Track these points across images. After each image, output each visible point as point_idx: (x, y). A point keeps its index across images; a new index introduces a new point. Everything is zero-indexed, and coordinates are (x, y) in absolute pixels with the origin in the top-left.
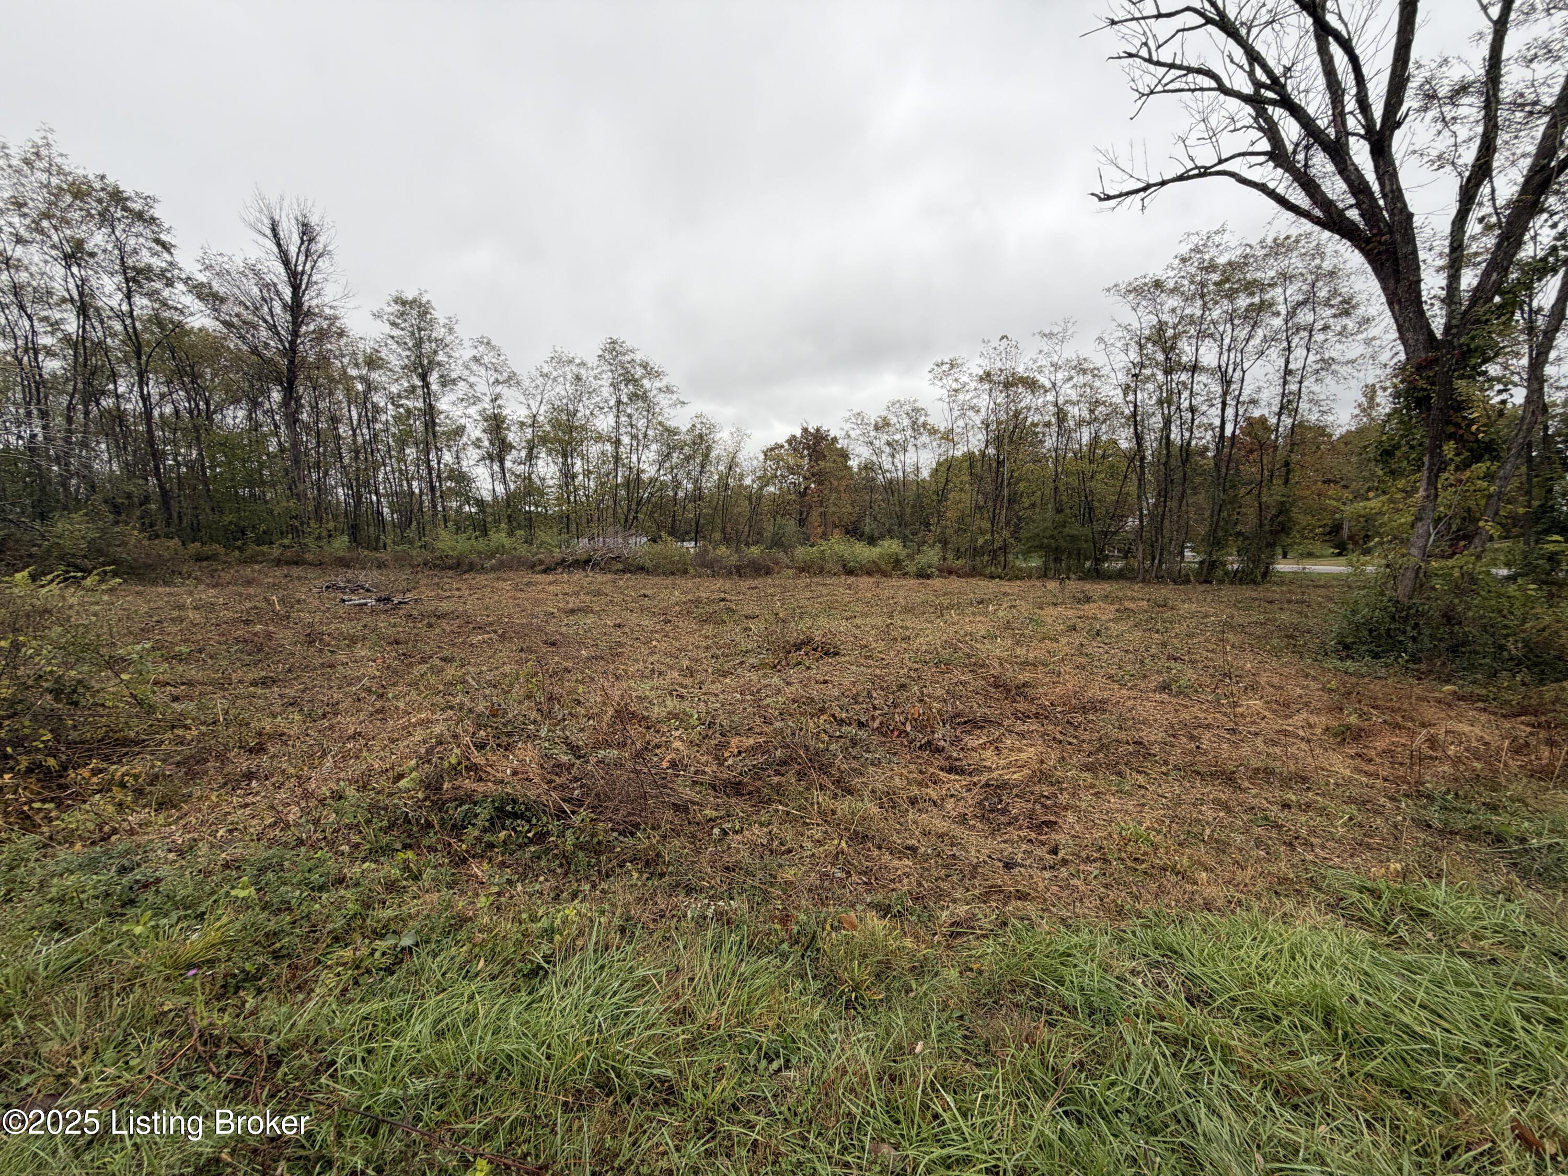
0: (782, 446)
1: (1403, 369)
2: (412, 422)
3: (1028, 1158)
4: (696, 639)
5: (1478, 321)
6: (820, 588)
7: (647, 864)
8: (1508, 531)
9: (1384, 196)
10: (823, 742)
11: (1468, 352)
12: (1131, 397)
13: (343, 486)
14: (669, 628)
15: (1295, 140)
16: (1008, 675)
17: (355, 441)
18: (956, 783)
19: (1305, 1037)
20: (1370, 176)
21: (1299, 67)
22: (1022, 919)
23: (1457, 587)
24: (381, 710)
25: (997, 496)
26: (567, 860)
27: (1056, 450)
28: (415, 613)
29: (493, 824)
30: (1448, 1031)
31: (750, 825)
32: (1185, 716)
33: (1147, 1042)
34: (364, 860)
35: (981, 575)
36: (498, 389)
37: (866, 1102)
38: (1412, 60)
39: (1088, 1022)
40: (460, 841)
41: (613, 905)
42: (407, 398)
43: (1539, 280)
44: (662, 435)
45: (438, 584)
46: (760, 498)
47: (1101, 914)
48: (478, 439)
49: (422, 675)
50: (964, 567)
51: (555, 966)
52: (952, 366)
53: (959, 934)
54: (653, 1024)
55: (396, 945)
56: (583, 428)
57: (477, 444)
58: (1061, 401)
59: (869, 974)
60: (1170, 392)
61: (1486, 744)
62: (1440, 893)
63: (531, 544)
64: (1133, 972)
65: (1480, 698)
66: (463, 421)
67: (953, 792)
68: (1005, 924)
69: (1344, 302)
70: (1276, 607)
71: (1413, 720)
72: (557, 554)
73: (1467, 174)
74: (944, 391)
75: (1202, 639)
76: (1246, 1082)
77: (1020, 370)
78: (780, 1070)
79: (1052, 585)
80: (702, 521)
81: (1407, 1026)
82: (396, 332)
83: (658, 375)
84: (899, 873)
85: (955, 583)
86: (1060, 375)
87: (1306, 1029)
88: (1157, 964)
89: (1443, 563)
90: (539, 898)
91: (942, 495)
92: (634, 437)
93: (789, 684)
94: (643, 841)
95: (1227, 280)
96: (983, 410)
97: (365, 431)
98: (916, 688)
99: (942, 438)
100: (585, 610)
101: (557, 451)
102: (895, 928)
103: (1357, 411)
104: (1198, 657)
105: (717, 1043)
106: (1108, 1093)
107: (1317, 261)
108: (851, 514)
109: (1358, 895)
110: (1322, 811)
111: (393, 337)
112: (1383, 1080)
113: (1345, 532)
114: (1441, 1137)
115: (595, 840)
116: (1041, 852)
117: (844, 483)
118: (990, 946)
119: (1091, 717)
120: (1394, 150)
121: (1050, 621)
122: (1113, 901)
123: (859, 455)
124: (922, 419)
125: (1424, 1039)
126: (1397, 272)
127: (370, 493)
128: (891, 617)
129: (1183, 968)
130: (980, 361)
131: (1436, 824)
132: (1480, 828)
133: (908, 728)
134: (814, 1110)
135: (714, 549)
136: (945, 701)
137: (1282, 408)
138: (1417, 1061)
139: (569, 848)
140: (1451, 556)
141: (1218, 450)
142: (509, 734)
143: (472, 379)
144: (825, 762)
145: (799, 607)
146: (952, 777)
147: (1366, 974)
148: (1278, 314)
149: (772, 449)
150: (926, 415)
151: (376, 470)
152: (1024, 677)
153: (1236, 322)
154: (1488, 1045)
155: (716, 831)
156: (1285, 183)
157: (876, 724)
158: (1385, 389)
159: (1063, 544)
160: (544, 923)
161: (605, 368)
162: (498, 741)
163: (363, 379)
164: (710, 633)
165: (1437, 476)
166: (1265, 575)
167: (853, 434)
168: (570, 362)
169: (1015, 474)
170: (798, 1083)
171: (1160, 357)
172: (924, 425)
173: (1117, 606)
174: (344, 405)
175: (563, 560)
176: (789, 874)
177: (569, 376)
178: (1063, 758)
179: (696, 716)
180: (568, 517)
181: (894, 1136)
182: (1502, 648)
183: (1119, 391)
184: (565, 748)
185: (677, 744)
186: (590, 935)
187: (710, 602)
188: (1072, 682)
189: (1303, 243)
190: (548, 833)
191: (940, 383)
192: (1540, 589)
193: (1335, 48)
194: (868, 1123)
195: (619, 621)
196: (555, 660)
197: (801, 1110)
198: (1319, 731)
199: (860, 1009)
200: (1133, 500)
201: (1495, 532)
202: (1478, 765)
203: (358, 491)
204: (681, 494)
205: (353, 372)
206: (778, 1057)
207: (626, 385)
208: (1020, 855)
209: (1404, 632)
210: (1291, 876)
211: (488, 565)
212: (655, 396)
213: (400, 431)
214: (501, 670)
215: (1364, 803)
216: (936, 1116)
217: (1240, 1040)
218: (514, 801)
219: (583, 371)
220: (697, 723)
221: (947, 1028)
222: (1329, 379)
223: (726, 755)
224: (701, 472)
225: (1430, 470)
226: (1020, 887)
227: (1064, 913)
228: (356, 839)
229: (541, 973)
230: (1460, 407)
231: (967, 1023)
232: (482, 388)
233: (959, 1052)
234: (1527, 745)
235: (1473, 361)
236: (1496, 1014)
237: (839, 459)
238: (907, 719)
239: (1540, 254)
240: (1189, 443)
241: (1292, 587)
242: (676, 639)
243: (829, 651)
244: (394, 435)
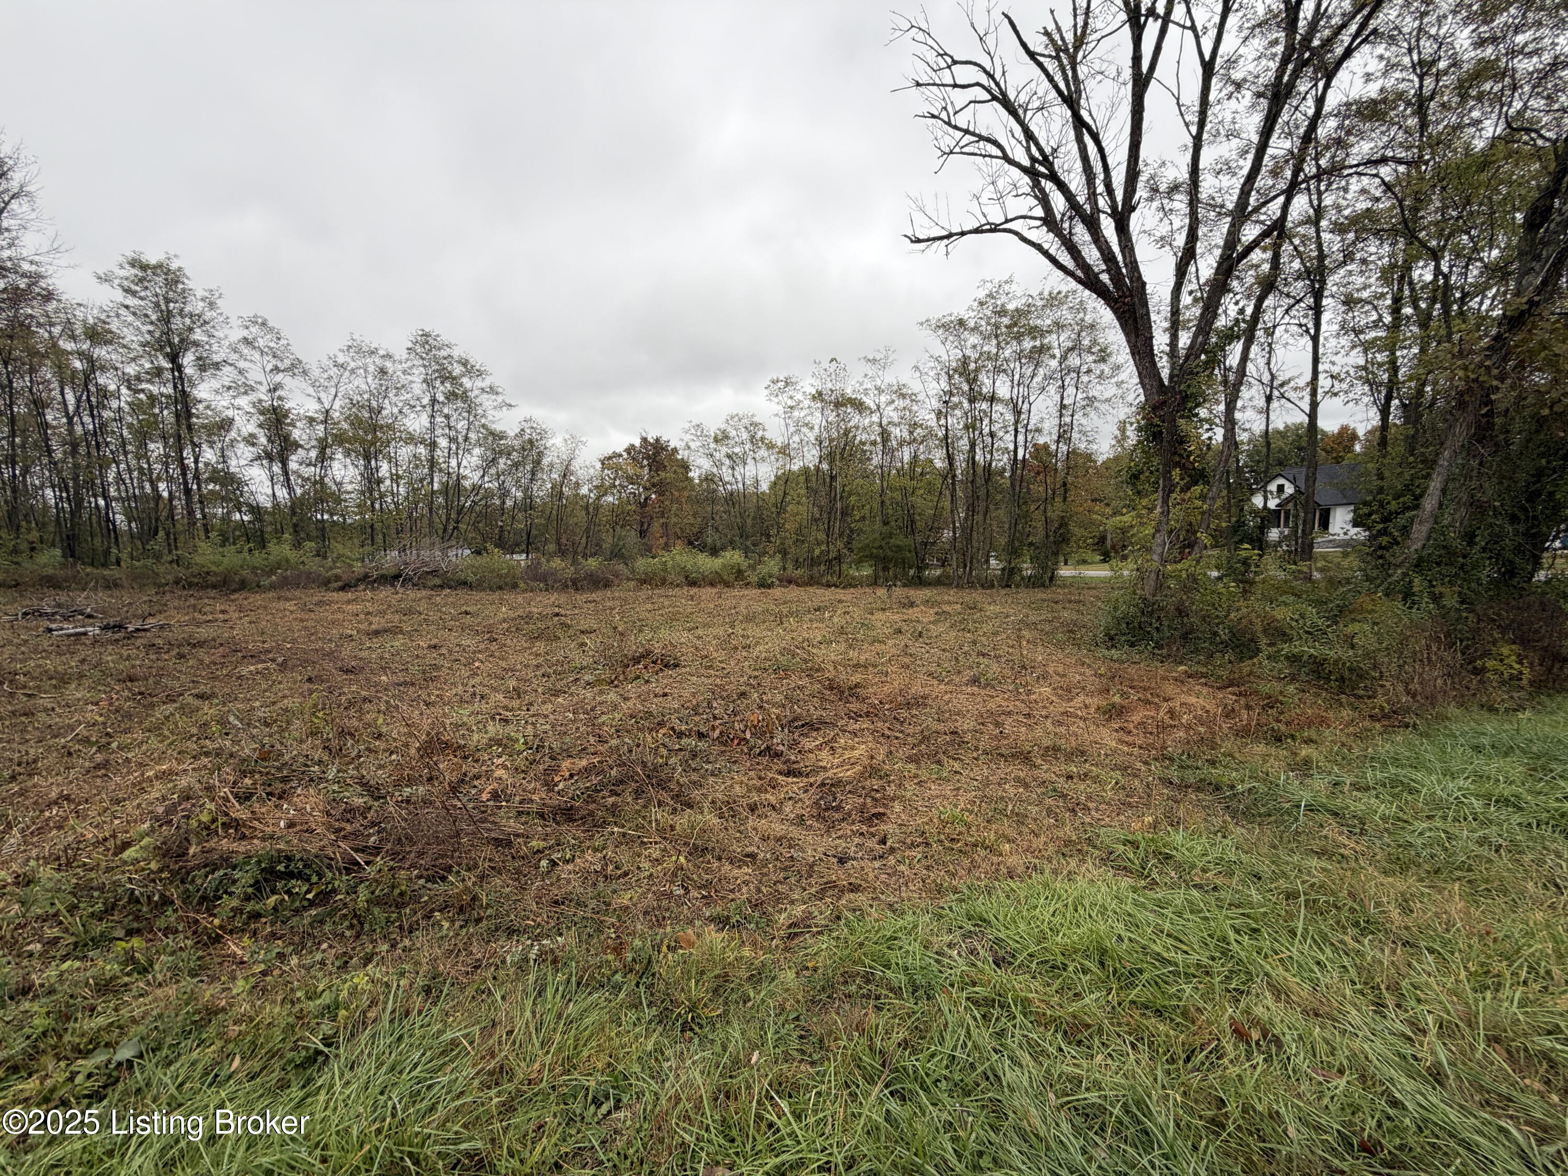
0: (620, 455)
1: (1143, 408)
2: (157, 411)
3: (857, 1147)
4: (526, 657)
5: (1191, 373)
6: (661, 600)
7: (461, 910)
8: (1217, 542)
9: (1126, 266)
10: (662, 757)
11: (1186, 398)
12: (943, 422)
13: (53, 487)
14: (494, 646)
15: (1062, 210)
16: (842, 677)
17: (71, 431)
18: (794, 785)
19: (1085, 979)
20: (1116, 249)
21: (1062, 150)
22: (854, 910)
23: (1185, 586)
24: (105, 765)
25: (831, 509)
26: (358, 920)
27: (881, 467)
28: (160, 641)
29: (259, 889)
30: (1186, 953)
31: (583, 852)
32: (992, 705)
33: (961, 1009)
34: (64, 958)
35: (818, 584)
36: (279, 378)
37: (700, 1128)
38: (1141, 159)
39: (912, 1000)
40: (211, 915)
41: (417, 963)
42: (149, 381)
43: (1229, 344)
44: (486, 438)
45: (194, 606)
46: (597, 508)
47: (924, 895)
48: (252, 435)
49: (167, 718)
50: (802, 577)
51: (338, 1048)
52: (787, 384)
53: (796, 934)
54: (462, 1093)
55: (109, 1061)
56: (389, 427)
57: (251, 440)
58: (884, 422)
59: (707, 991)
60: (974, 418)
61: (1207, 712)
62: (1178, 838)
63: (325, 558)
64: (950, 945)
65: (1204, 675)
66: (230, 413)
67: (791, 794)
68: (839, 918)
69: (1101, 350)
70: (1060, 606)
71: (1158, 696)
72: (358, 567)
73: (1180, 254)
74: (780, 407)
75: (1004, 636)
76: (1042, 1029)
77: (849, 391)
78: (609, 1112)
79: (881, 592)
80: (534, 532)
81: (1159, 954)
82: (131, 301)
83: (480, 374)
84: (739, 881)
85: (793, 592)
86: (884, 399)
87: (1085, 971)
88: (967, 935)
89: (1174, 566)
90: (321, 969)
91: (781, 507)
92: (452, 440)
93: (626, 699)
94: (455, 885)
95: (1015, 324)
96: (816, 427)
97: (87, 419)
98: (756, 695)
99: (779, 452)
100: (394, 631)
101: (358, 454)
102: (733, 939)
103: (1114, 442)
104: (1001, 652)
105: (539, 1098)
106: (929, 1065)
107: (1081, 315)
108: (692, 525)
109: (1122, 848)
110: (1096, 779)
111: (127, 307)
112: (1143, 1004)
113: (1109, 543)
114: (1183, 1044)
115: (397, 892)
116: (872, 843)
117: (686, 494)
118: (825, 943)
119: (914, 712)
120: (1131, 229)
121: (879, 625)
122: (934, 881)
123: (700, 467)
124: (760, 434)
125: (1169, 962)
126: (1136, 329)
127: (95, 496)
128: (733, 627)
129: (991, 934)
130: (813, 381)
131: (1176, 780)
132: (1205, 780)
133: (748, 736)
134: (645, 1149)
135: (548, 561)
136: (784, 706)
137: (1059, 437)
138: (1166, 983)
139: (361, 903)
140: (1180, 561)
141: (1013, 471)
142: (285, 780)
143: (242, 364)
144: (664, 776)
145: (639, 620)
146: (790, 780)
147: (1129, 915)
148: (1054, 357)
149: (610, 458)
150: (764, 430)
151: (104, 465)
152: (857, 678)
153: (1023, 361)
154: (1213, 959)
155: (544, 863)
156: (1055, 246)
157: (716, 734)
158: (1131, 424)
159: (890, 554)
160: (326, 998)
161: (416, 363)
162: (269, 790)
163: (81, 354)
164: (541, 651)
165: (1168, 496)
166: (1052, 579)
167: (693, 445)
168: (373, 353)
169: (847, 489)
170: (629, 1123)
171: (966, 387)
172: (762, 439)
173: (936, 610)
174: (55, 385)
175: (366, 576)
176: (625, 899)
177: (371, 368)
178: (891, 752)
179: (522, 741)
180: (372, 527)
181: (728, 1155)
182: (1215, 634)
183: (933, 416)
184: (359, 789)
185: (500, 773)
186: (386, 1003)
187: (542, 617)
188: (897, 681)
189: (1070, 299)
190: (334, 891)
191: (776, 400)
192: (1238, 586)
193: (1087, 139)
194: (702, 1149)
195: (435, 641)
196: (352, 689)
197: (631, 1151)
198: (1092, 710)
199: (697, 1029)
200: (947, 513)
201: (1207, 542)
202: (1202, 729)
203: (77, 493)
204: (509, 503)
205: (67, 345)
206: (607, 1098)
207: (442, 383)
208: (853, 849)
209: (1151, 624)
210: (1074, 838)
211: (265, 582)
212: (477, 397)
213: (140, 421)
214: (280, 705)
215: (1126, 768)
216: (771, 1125)
217: (1037, 992)
218: (289, 859)
219: (388, 364)
220: (523, 747)
221: (783, 1031)
222: (1093, 414)
223: (557, 779)
224: (532, 480)
225: (1163, 490)
226: (852, 880)
227: (892, 899)
228: (51, 932)
229: (320, 1059)
230: (1182, 441)
231: (802, 1023)
232: (255, 374)
233: (795, 1053)
234: (1233, 710)
235: (1190, 405)
236: (1219, 933)
237: (680, 470)
238: (746, 726)
239: (1230, 324)
240: (990, 464)
241: (1072, 589)
242: (502, 659)
243: (668, 663)
244: (130, 426)
